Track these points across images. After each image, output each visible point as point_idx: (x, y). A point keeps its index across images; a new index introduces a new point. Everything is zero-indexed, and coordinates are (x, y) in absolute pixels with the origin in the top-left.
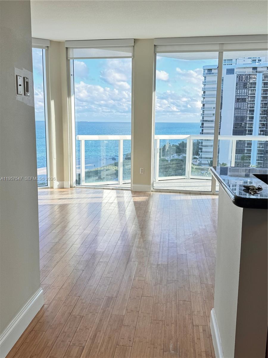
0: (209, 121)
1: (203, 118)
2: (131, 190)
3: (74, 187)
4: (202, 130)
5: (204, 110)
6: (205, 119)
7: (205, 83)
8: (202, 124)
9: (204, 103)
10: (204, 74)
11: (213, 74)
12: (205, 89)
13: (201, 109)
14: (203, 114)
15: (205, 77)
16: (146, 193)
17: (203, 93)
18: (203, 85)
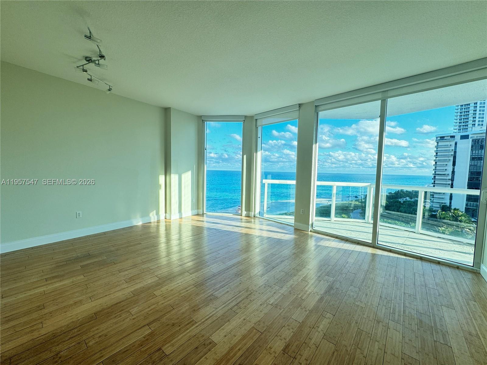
0: (442, 175)
1: (435, 172)
2: (294, 227)
3: (256, 217)
4: (434, 181)
5: (436, 167)
6: (437, 173)
7: (437, 147)
8: (435, 177)
9: (437, 161)
10: (436, 140)
11: (446, 139)
12: (437, 151)
13: (433, 165)
14: (435, 169)
15: (438, 143)
16: (303, 232)
17: (435, 154)
18: (436, 149)
